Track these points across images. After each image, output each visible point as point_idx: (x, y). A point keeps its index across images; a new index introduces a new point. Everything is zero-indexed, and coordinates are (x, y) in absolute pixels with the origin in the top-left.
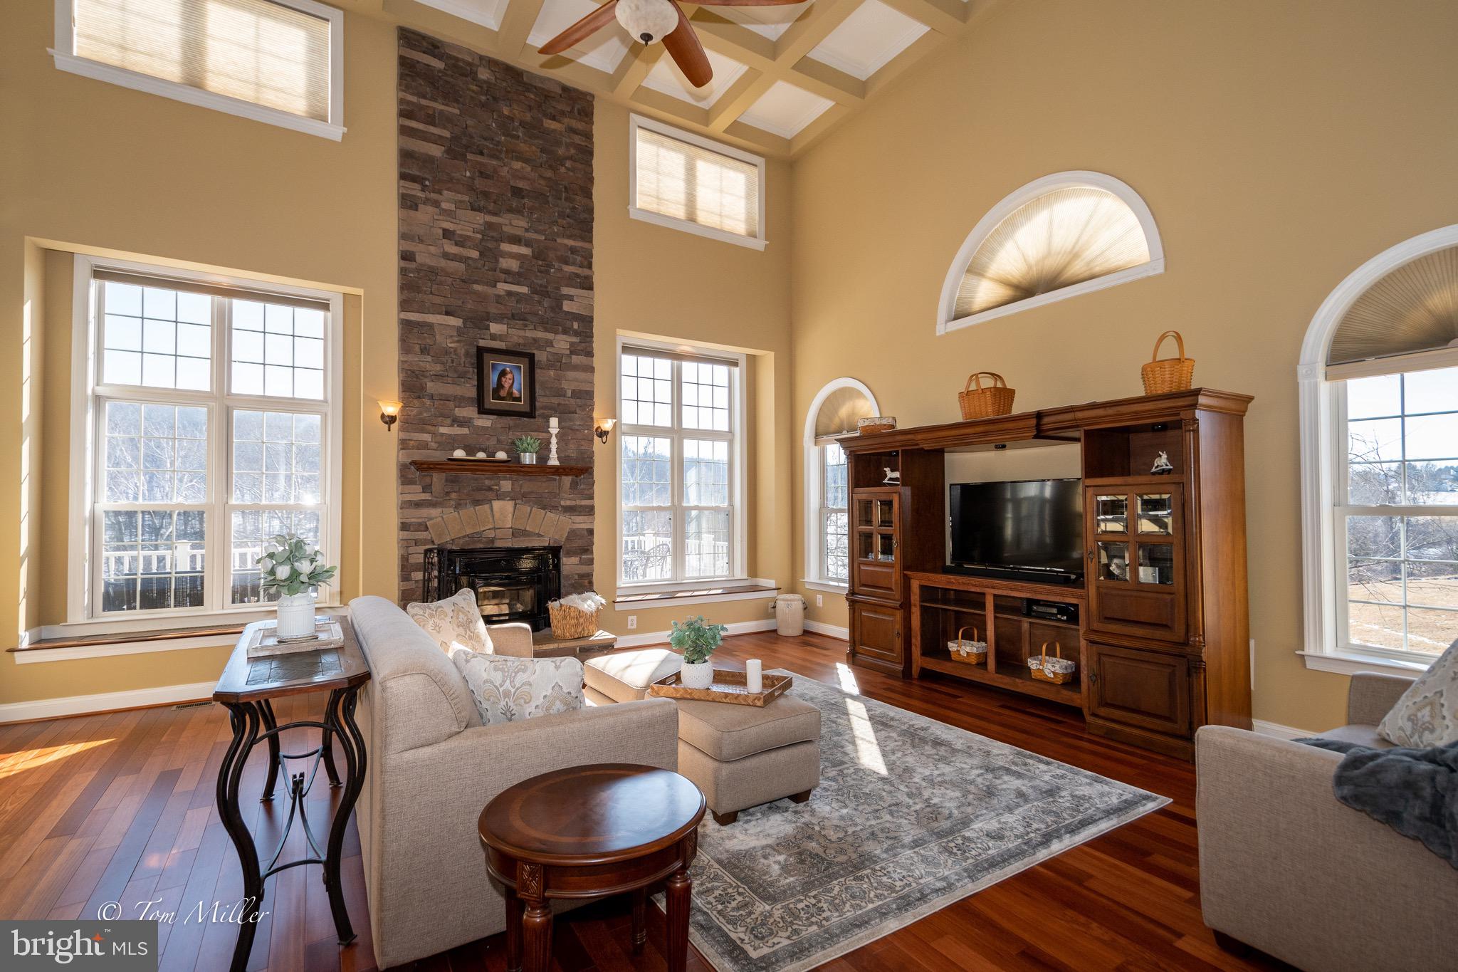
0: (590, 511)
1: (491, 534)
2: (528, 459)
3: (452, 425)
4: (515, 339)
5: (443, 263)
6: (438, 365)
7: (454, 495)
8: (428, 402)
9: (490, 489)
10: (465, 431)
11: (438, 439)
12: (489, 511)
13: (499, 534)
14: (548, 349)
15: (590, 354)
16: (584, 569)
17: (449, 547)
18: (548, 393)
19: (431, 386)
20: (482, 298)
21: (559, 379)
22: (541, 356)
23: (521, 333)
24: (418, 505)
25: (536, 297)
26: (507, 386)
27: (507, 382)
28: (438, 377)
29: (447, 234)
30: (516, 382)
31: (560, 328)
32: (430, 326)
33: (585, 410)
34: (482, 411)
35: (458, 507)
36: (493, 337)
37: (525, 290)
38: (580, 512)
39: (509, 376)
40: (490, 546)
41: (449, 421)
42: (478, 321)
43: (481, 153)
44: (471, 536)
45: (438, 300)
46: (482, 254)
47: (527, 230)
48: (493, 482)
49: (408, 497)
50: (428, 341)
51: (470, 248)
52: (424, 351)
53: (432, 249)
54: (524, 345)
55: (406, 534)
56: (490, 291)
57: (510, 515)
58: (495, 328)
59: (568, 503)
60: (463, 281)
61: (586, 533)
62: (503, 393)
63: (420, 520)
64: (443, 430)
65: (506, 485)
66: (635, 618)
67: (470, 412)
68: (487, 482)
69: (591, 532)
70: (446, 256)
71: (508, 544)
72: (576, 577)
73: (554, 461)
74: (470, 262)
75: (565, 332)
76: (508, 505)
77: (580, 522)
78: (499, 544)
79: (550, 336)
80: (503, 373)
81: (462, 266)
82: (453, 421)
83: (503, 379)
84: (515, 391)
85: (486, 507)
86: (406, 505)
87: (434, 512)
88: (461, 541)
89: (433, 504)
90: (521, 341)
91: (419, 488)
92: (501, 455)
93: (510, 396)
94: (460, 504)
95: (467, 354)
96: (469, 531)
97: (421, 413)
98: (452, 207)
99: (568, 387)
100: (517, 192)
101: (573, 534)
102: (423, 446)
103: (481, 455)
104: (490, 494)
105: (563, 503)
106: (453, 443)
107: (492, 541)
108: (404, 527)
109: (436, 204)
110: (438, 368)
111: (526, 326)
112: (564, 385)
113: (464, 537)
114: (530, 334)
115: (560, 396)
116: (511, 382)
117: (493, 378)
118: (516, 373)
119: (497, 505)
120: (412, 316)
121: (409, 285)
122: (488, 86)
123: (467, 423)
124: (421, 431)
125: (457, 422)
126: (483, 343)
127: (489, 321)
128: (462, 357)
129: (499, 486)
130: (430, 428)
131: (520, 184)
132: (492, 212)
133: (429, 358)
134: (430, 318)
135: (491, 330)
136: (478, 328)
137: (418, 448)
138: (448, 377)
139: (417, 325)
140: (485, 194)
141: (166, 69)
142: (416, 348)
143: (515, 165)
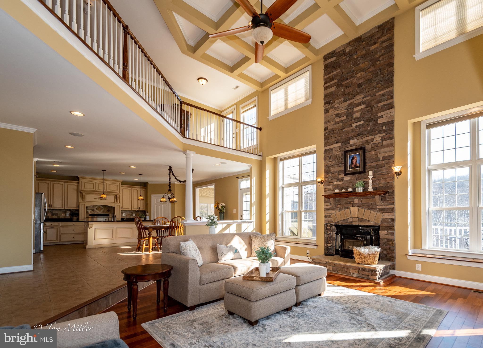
0: (392, 210)
1: (351, 220)
2: (360, 190)
3: (337, 181)
4: (358, 144)
5: (335, 126)
6: (333, 162)
7: (339, 206)
8: (330, 175)
9: (350, 203)
10: (341, 182)
11: (333, 187)
12: (349, 211)
13: (354, 220)
14: (372, 143)
15: (392, 138)
16: (389, 237)
17: (338, 224)
18: (371, 161)
19: (332, 169)
20: (348, 132)
21: (376, 154)
22: (368, 147)
23: (361, 140)
24: (328, 209)
25: (366, 123)
26: (354, 163)
28: (333, 165)
29: (337, 115)
30: (358, 160)
31: (377, 132)
32: (332, 149)
33: (389, 164)
34: (346, 174)
35: (340, 210)
36: (351, 146)
37: (362, 122)
38: (387, 211)
39: (355, 159)
40: (351, 224)
41: (336, 180)
42: (346, 142)
43: (347, 79)
44: (344, 220)
45: (333, 140)
46: (347, 116)
47: (364, 98)
48: (351, 200)
49: (326, 207)
50: (331, 154)
51: (343, 116)
52: (330, 158)
53: (332, 123)
54: (362, 144)
55: (327, 219)
56: (352, 128)
57: (357, 213)
58: (351, 142)
59: (381, 207)
60: (341, 129)
61: (390, 220)
62: (353, 166)
63: (329, 214)
64: (335, 183)
65: (356, 201)
66: (420, 265)
67: (342, 176)
68: (349, 200)
69: (393, 220)
70: (336, 123)
71: (357, 224)
72: (386, 240)
73: (370, 189)
74: (343, 121)
75: (379, 133)
76: (356, 209)
77: (388, 216)
78: (354, 224)
79: (373, 137)
80: (353, 158)
81: (341, 124)
82: (337, 180)
83: (353, 161)
84: (358, 164)
85: (348, 210)
87: (333, 212)
88: (341, 222)
89: (333, 209)
90: (361, 143)
91: (329, 204)
92: (350, 190)
93: (356, 166)
94: (341, 209)
95: (342, 155)
96: (343, 219)
97: (329, 179)
98: (338, 105)
99: (381, 156)
100: (360, 85)
101: (384, 221)
102: (329, 190)
103: (343, 191)
104: (350, 205)
105: (378, 207)
106: (337, 187)
107: (352, 222)
108: (326, 217)
109: (333, 107)
110: (334, 162)
111: (362, 137)
112: (379, 156)
113: (342, 220)
114: (364, 139)
115: (377, 161)
116: (356, 161)
117: (349, 161)
118: (358, 156)
119: (352, 208)
120: (327, 148)
121: (326, 138)
122: (349, 52)
123: (342, 180)
124: (329, 185)
125: (339, 180)
126: (347, 149)
127: (349, 140)
128: (341, 157)
129: (353, 202)
130: (331, 183)
131: (360, 82)
132: (351, 99)
133: (331, 160)
134: (331, 147)
135: (350, 144)
136: (346, 144)
137: (328, 191)
138: (336, 165)
139: (329, 150)
140: (348, 94)
141: (282, 109)
142: (328, 158)
143: (359, 75)
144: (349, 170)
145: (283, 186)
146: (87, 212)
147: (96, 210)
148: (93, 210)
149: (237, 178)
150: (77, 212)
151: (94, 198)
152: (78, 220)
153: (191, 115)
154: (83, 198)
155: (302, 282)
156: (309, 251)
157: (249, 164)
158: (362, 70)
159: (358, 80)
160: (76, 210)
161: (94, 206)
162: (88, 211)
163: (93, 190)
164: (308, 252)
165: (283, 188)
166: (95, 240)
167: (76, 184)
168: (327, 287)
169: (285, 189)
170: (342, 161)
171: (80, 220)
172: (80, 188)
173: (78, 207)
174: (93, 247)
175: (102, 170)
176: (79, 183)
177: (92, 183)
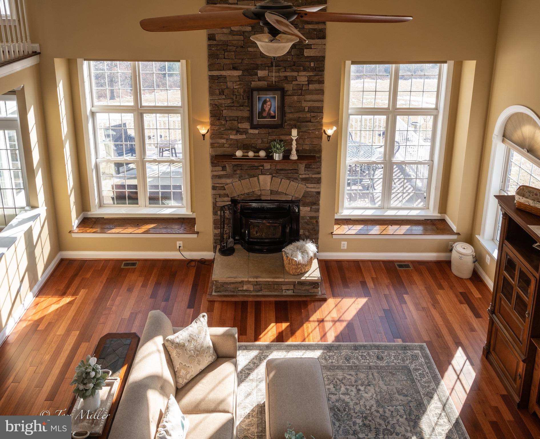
0: (318, 181)
1: (259, 193)
3: (236, 134)
4: (272, 79)
5: (231, 38)
6: (229, 100)
7: (238, 172)
8: (223, 122)
9: (258, 169)
10: (244, 136)
11: (229, 142)
12: (257, 181)
13: (263, 193)
14: (294, 83)
15: (321, 82)
16: (313, 214)
17: (237, 198)
18: (293, 111)
19: (225, 113)
21: (299, 102)
22: (289, 87)
23: (277, 75)
24: (220, 177)
26: (267, 109)
27: (267, 108)
28: (229, 107)
30: (273, 106)
31: (302, 68)
32: (225, 77)
33: (317, 119)
35: (241, 178)
36: (259, 79)
38: (311, 181)
39: (269, 103)
41: (235, 132)
42: (251, 71)
44: (248, 194)
45: (227, 62)
48: (259, 165)
49: (215, 173)
50: (223, 87)
52: (222, 92)
54: (278, 82)
55: (215, 192)
57: (269, 183)
58: (261, 73)
59: (304, 176)
60: (242, 47)
61: (315, 193)
62: (265, 114)
63: (220, 185)
64: (232, 137)
65: (267, 166)
66: (346, 243)
67: (246, 125)
68: (256, 164)
69: (319, 193)
71: (268, 197)
72: (308, 218)
73: (294, 156)
74: (247, 34)
75: (305, 70)
76: (268, 178)
77: (312, 188)
78: (263, 198)
79: (295, 74)
80: (265, 102)
81: (242, 38)
83: (265, 106)
84: (272, 112)
85: (256, 179)
86: (214, 177)
87: (229, 181)
89: (227, 176)
90: (276, 80)
91: (220, 168)
92: (262, 153)
93: (269, 116)
95: (244, 91)
96: (246, 191)
97: (220, 129)
99: (306, 105)
101: (307, 194)
102: (223, 146)
103: (251, 154)
104: (258, 172)
105: (300, 176)
106: (238, 144)
107: (260, 195)
108: (214, 188)
110: (229, 101)
111: (279, 70)
112: (304, 104)
113: (244, 194)
114: (283, 74)
115: (301, 111)
116: (269, 107)
117: (258, 106)
118: (272, 101)
119: (261, 177)
120: (215, 73)
121: (212, 56)
123: (245, 132)
124: (221, 138)
125: (238, 131)
126: (253, 84)
127: (257, 69)
128: (242, 94)
129: (263, 166)
130: (225, 136)
133: (224, 97)
134: (224, 73)
135: (259, 76)
136: (251, 75)
137: (219, 147)
138: (234, 106)
139: (218, 77)
142: (217, 92)
156: (181, 242)
164: (180, 244)
165: (93, 114)
170: (245, 102)
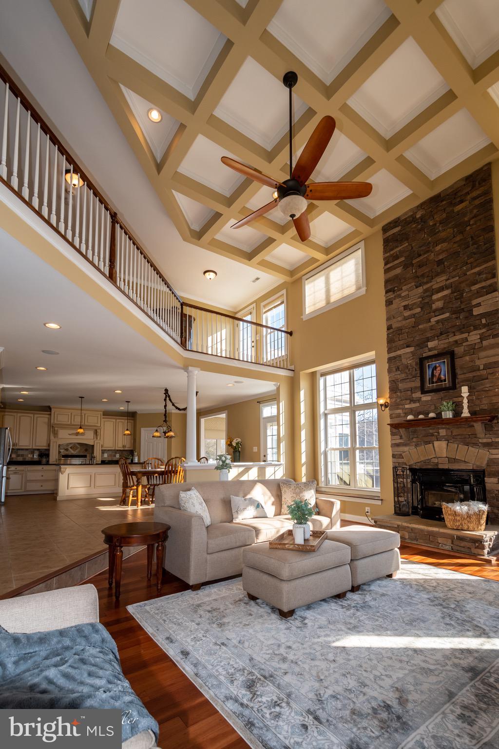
1: (436, 461)
2: (448, 414)
3: (410, 403)
4: (442, 346)
5: (404, 322)
7: (414, 440)
8: (399, 394)
9: (432, 435)
10: (417, 405)
11: (404, 411)
12: (432, 447)
13: (440, 461)
14: (465, 344)
17: (414, 467)
18: (465, 371)
19: (401, 386)
20: (424, 331)
21: (473, 361)
22: (459, 351)
23: (447, 341)
24: (398, 445)
25: (454, 316)
26: (437, 375)
27: (437, 373)
28: (403, 380)
29: (406, 307)
30: (443, 370)
31: (472, 328)
32: (400, 356)
34: (424, 392)
35: (416, 446)
36: (430, 350)
37: (447, 315)
39: (438, 369)
40: (436, 467)
41: (408, 401)
42: (422, 344)
43: (420, 255)
44: (425, 462)
45: (401, 342)
46: (422, 308)
47: (447, 280)
48: (434, 431)
49: (394, 442)
50: (398, 364)
51: (415, 308)
52: (398, 369)
53: (399, 319)
54: (448, 347)
55: (395, 460)
56: (430, 324)
57: (445, 450)
58: (431, 344)
59: (485, 441)
60: (413, 327)
62: (435, 380)
63: (399, 453)
64: (407, 406)
65: (443, 432)
67: (418, 394)
68: (431, 431)
70: (405, 318)
71: (446, 467)
73: (466, 414)
74: (417, 315)
75: (476, 329)
76: (443, 444)
78: (441, 467)
79: (465, 335)
80: (435, 368)
81: (413, 320)
82: (411, 401)
83: (435, 371)
84: (442, 377)
85: (431, 445)
86: (394, 445)
87: (406, 449)
88: (419, 464)
89: (405, 445)
90: (446, 346)
91: (398, 437)
92: (432, 415)
93: (439, 380)
94: (418, 444)
95: (416, 364)
96: (422, 459)
97: (397, 400)
98: (407, 292)
99: (481, 363)
100: (440, 262)
101: (491, 462)
102: (398, 416)
103: (421, 417)
104: (434, 438)
105: (481, 441)
106: (411, 411)
107: (437, 464)
108: (394, 456)
109: (399, 296)
110: (403, 376)
111: (448, 336)
112: (478, 363)
113: (421, 462)
114: (452, 339)
115: (475, 371)
116: (439, 372)
117: (428, 373)
118: (442, 365)
119: (436, 443)
120: (393, 355)
121: (390, 341)
122: (421, 218)
123: (419, 400)
124: (398, 409)
125: (413, 401)
126: (424, 355)
127: (428, 341)
128: (414, 366)
129: (438, 433)
130: (401, 406)
131: (441, 257)
132: (427, 283)
133: (399, 372)
134: (399, 353)
135: (429, 347)
136: (422, 348)
137: (397, 418)
138: (408, 379)
139: (395, 358)
140: (423, 276)
141: (323, 303)
142: (394, 369)
143: (438, 248)
144: (428, 385)
145: (326, 412)
146: (59, 452)
147: (70, 449)
148: (67, 450)
149: (258, 402)
150: (47, 453)
151: (69, 434)
152: (48, 463)
153: (194, 320)
154: (56, 434)
155: (360, 555)
156: (369, 508)
157: (274, 383)
158: (444, 240)
159: (438, 255)
160: (46, 450)
161: (68, 445)
162: (61, 450)
163: (68, 423)
164: (368, 510)
165: (326, 415)
166: (68, 489)
167: (47, 416)
168: (401, 564)
169: (329, 417)
170: (417, 374)
171: (50, 463)
172: (52, 421)
173: (49, 445)
174: (65, 498)
175: (80, 397)
176: (50, 415)
177: (67, 415)
